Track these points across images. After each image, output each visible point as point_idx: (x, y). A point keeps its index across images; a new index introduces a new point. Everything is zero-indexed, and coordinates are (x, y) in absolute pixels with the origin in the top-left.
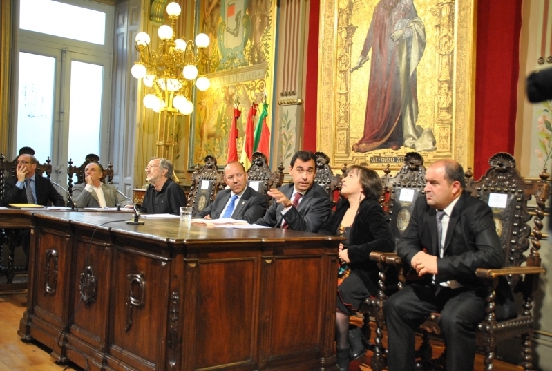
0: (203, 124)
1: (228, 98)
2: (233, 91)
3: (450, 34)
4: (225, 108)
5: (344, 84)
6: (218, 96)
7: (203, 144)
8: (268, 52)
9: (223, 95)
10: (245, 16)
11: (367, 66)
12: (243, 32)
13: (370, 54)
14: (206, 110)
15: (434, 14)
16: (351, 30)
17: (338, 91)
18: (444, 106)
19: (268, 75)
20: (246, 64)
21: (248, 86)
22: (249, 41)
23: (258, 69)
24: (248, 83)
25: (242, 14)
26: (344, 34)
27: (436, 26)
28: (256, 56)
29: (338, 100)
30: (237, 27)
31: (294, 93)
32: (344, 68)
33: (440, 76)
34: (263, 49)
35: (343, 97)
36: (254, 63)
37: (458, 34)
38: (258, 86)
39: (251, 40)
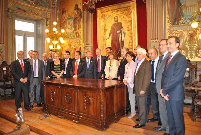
0: (62, 51)
1: (69, 45)
2: (71, 43)
3: (131, 32)
4: (69, 47)
5: (104, 43)
6: (66, 44)
7: (62, 56)
8: (81, 34)
9: (68, 44)
10: (73, 25)
11: (111, 39)
12: (73, 29)
13: (111, 36)
14: (63, 48)
15: (127, 28)
16: (106, 30)
17: (103, 44)
18: (131, 48)
19: (81, 39)
20: (74, 37)
21: (75, 42)
22: (75, 31)
23: (78, 38)
24: (75, 41)
25: (73, 24)
26: (104, 31)
27: (128, 31)
28: (77, 35)
29: (103, 46)
30: (71, 28)
31: (90, 44)
32: (104, 39)
33: (129, 41)
34: (79, 33)
35: (104, 45)
36: (77, 36)
37: (134, 33)
38: (79, 42)
39: (76, 31)
